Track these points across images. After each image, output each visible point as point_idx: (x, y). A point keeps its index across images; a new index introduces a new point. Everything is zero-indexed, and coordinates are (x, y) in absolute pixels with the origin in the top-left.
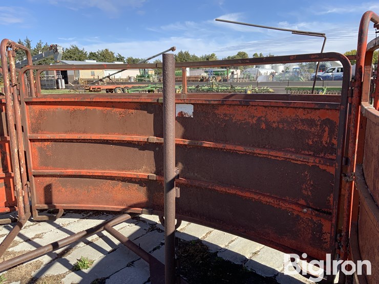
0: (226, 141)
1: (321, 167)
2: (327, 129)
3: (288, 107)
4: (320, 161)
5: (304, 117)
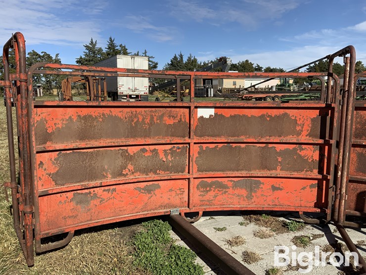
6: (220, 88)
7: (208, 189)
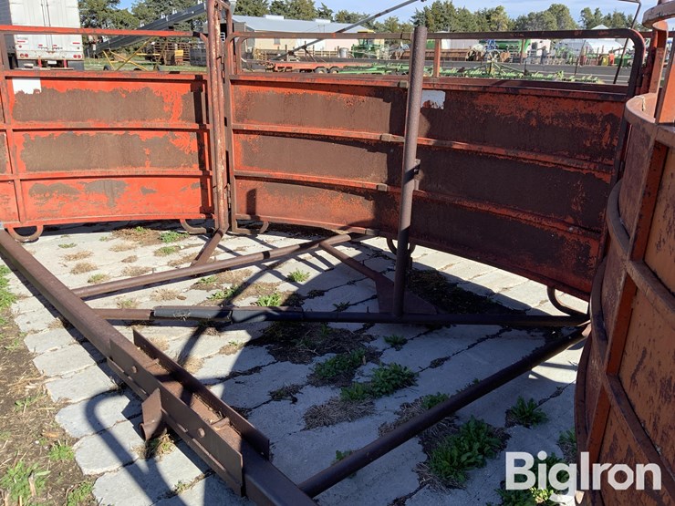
0: (484, 142)
1: (597, 174)
2: (609, 127)
3: (567, 98)
4: (595, 167)
5: (584, 111)
6: (250, 48)
7: (48, 195)
